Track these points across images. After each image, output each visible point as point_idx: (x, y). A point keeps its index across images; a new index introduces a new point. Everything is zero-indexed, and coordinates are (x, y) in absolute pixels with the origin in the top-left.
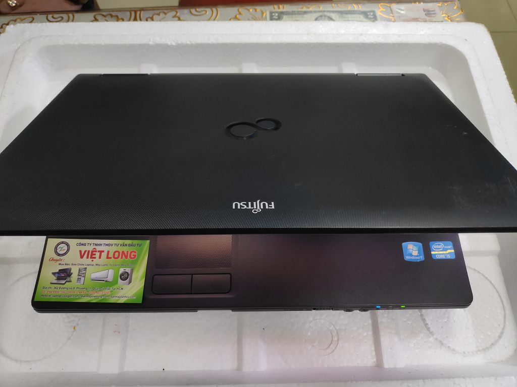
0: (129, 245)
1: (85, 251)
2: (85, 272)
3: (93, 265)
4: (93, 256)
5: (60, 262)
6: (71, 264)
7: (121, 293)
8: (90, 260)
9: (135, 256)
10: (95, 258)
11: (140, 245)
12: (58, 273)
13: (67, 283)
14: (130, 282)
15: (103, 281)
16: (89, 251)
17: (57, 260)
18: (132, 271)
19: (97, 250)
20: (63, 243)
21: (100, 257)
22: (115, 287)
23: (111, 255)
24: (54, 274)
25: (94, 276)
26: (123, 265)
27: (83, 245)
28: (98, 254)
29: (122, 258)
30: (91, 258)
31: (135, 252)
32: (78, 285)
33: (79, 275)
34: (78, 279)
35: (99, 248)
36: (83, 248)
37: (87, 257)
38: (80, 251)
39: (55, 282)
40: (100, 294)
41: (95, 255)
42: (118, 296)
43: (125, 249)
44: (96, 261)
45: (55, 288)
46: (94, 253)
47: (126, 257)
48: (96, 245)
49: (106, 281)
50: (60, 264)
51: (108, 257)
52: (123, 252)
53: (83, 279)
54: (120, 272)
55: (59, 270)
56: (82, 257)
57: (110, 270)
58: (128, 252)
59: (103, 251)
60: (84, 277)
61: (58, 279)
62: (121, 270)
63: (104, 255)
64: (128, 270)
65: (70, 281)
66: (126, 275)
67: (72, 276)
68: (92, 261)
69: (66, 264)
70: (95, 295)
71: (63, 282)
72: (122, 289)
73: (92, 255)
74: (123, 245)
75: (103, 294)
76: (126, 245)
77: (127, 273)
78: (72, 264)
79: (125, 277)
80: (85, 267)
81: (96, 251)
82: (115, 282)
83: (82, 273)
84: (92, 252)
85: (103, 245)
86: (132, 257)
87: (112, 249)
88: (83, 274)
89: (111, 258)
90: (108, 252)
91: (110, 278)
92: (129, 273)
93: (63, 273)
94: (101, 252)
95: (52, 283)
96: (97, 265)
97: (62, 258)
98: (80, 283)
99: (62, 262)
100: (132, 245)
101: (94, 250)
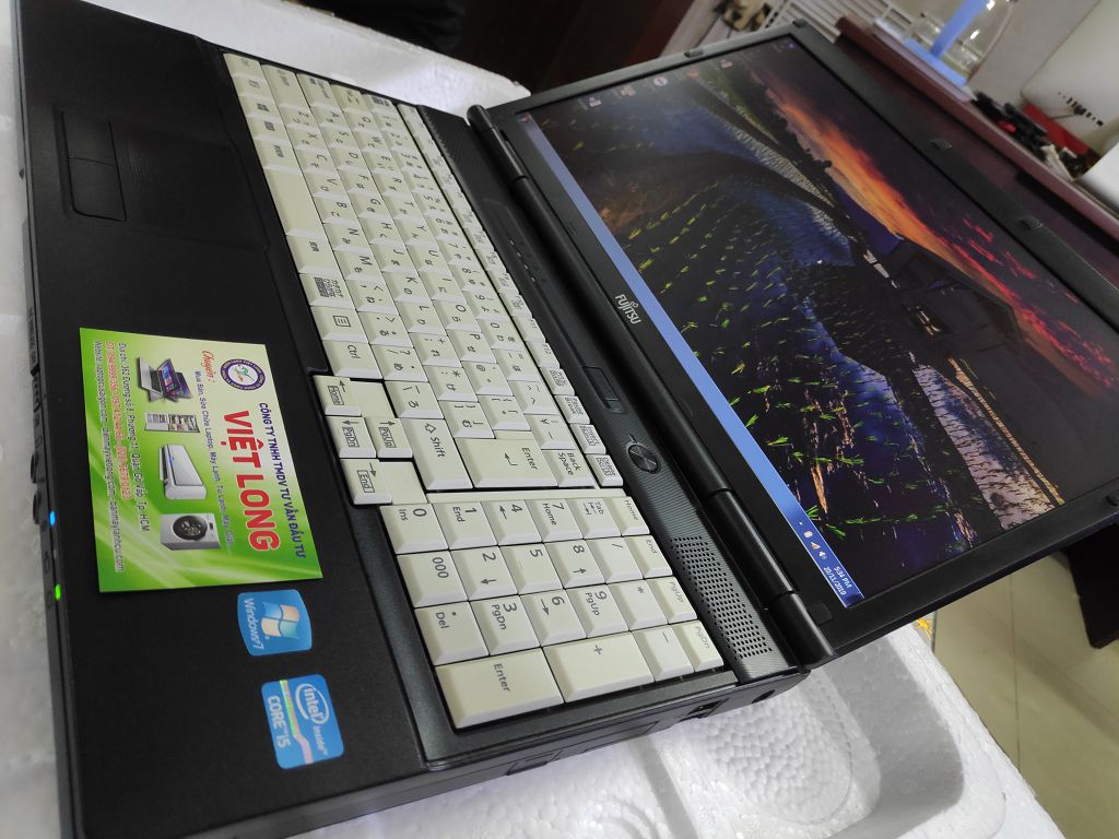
0: (294, 528)
1: (249, 425)
2: (186, 428)
3: (210, 446)
4: (238, 444)
5: (204, 373)
6: (202, 396)
7: (130, 527)
8: (226, 437)
9: (264, 545)
10: (234, 447)
11: (300, 553)
12: (171, 372)
13: (145, 393)
14: (172, 547)
15: (166, 476)
16: (251, 432)
17: (208, 367)
18: (214, 546)
19: (258, 451)
20: (261, 374)
21: (237, 460)
22: (150, 509)
24: (168, 363)
25: (179, 456)
26: (225, 519)
27: (266, 416)
28: (248, 453)
29: (247, 513)
30: (233, 439)
31: (275, 544)
32: (142, 417)
33: (173, 416)
34: (162, 417)
35: (265, 454)
36: (255, 419)
37: (230, 431)
38: (246, 414)
39: (145, 368)
42: (120, 520)
43: (279, 518)
44: (226, 454)
45: (125, 369)
46: (248, 444)
47: (252, 524)
48: (273, 446)
49: (165, 484)
50: (198, 373)
51: (241, 479)
52: (266, 514)
53: (165, 426)
54: (202, 516)
55: (180, 375)
56: (229, 418)
57: (202, 490)
58: (272, 525)
59: (258, 465)
60: (170, 429)
61: (154, 375)
62: (207, 518)
63: (249, 468)
64: (212, 535)
65: (151, 400)
66: (193, 531)
67: (169, 402)
68: (224, 444)
69: (200, 386)
70: (117, 463)
71: (147, 383)
72: (145, 528)
73: (241, 437)
74: (288, 511)
75: (121, 481)
76: (292, 518)
77: (203, 534)
78: (203, 400)
79: (189, 531)
80: (201, 426)
81: (253, 447)
82: (165, 506)
83: (178, 423)
84: (252, 441)
85: (278, 462)
86: (259, 540)
87: (270, 485)
88: (179, 427)
89: (242, 485)
90: (261, 477)
91: (174, 492)
92: (206, 539)
93: (174, 381)
94: (255, 460)
95: (138, 361)
96: (213, 454)
97: (218, 376)
98: (150, 421)
99: (204, 377)
100: (294, 533)
101: (257, 444)
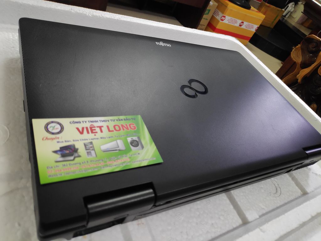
0: (125, 120)
1: (83, 128)
2: (92, 145)
3: (98, 139)
4: (94, 131)
5: (58, 140)
6: (72, 141)
7: (140, 157)
9: (135, 127)
10: (96, 132)
11: (134, 119)
12: (60, 151)
13: (76, 158)
14: (143, 147)
15: (116, 150)
16: (87, 128)
17: (52, 139)
18: (139, 138)
19: (96, 126)
21: (101, 131)
22: (131, 153)
23: (112, 128)
24: (55, 152)
25: (104, 147)
26: (128, 135)
27: (76, 122)
29: (124, 130)
30: (92, 132)
31: (133, 125)
32: (90, 158)
33: (86, 149)
34: (88, 153)
35: (96, 124)
36: (80, 126)
37: (88, 132)
39: (61, 159)
40: (119, 162)
41: (95, 130)
42: (138, 160)
43: (123, 123)
44: (99, 135)
45: (64, 165)
46: (93, 128)
47: (127, 129)
48: (91, 122)
49: (119, 150)
50: (58, 142)
51: (110, 131)
52: (122, 125)
53: (93, 152)
55: (61, 148)
56: (82, 133)
57: (118, 141)
59: (102, 127)
60: (94, 150)
61: (63, 156)
62: (129, 140)
63: (105, 129)
64: (135, 138)
65: (79, 156)
67: (79, 151)
68: (95, 135)
69: (66, 141)
70: (115, 163)
71: (72, 158)
72: (139, 154)
74: (119, 120)
75: (123, 161)
76: (122, 120)
77: (136, 141)
78: (74, 141)
79: (136, 144)
80: (89, 141)
82: (128, 150)
83: (89, 147)
84: (91, 128)
85: (99, 121)
86: (133, 128)
87: (111, 125)
88: (91, 147)
89: (113, 131)
90: (108, 126)
91: (121, 146)
92: (137, 140)
93: (66, 150)
94: (100, 127)
95: (57, 162)
96: (101, 138)
97: (58, 136)
98: (92, 156)
99: (60, 140)
100: (127, 120)
101: (92, 126)
